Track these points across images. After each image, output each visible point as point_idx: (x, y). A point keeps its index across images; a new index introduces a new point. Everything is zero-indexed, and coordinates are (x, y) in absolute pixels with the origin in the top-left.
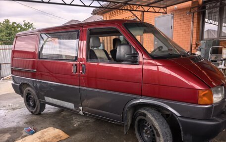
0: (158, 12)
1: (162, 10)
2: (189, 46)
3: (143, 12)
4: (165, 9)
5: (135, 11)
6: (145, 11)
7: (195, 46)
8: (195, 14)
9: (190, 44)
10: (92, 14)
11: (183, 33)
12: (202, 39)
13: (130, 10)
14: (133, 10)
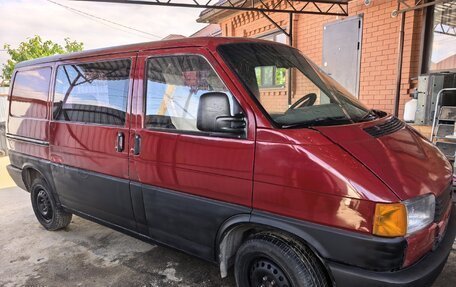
0: (327, 14)
1: (336, 9)
2: (395, 87)
3: (291, 12)
4: (344, 7)
5: (274, 11)
6: (296, 12)
7: (408, 87)
8: (407, 14)
9: (396, 82)
10: (198, 21)
11: (382, 58)
12: (424, 71)
13: (262, 11)
14: (269, 10)
